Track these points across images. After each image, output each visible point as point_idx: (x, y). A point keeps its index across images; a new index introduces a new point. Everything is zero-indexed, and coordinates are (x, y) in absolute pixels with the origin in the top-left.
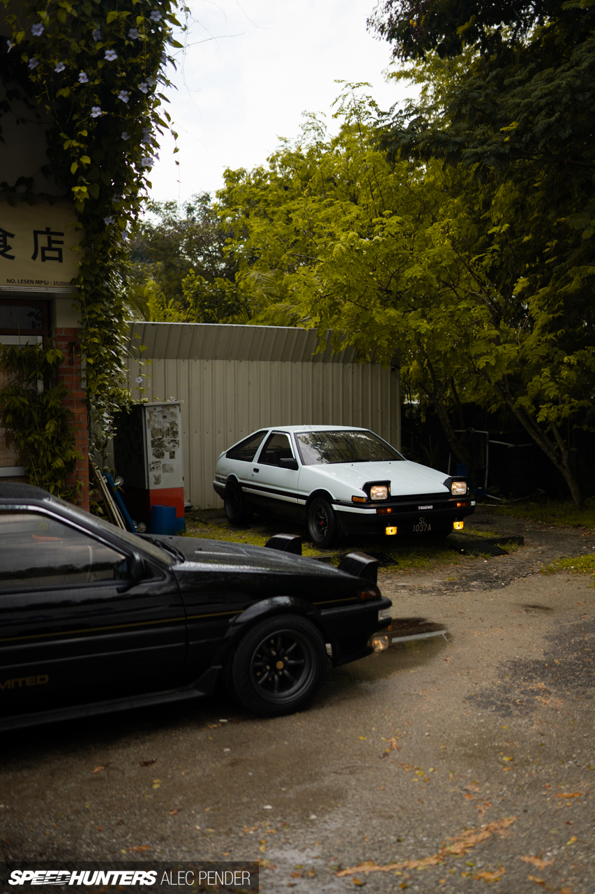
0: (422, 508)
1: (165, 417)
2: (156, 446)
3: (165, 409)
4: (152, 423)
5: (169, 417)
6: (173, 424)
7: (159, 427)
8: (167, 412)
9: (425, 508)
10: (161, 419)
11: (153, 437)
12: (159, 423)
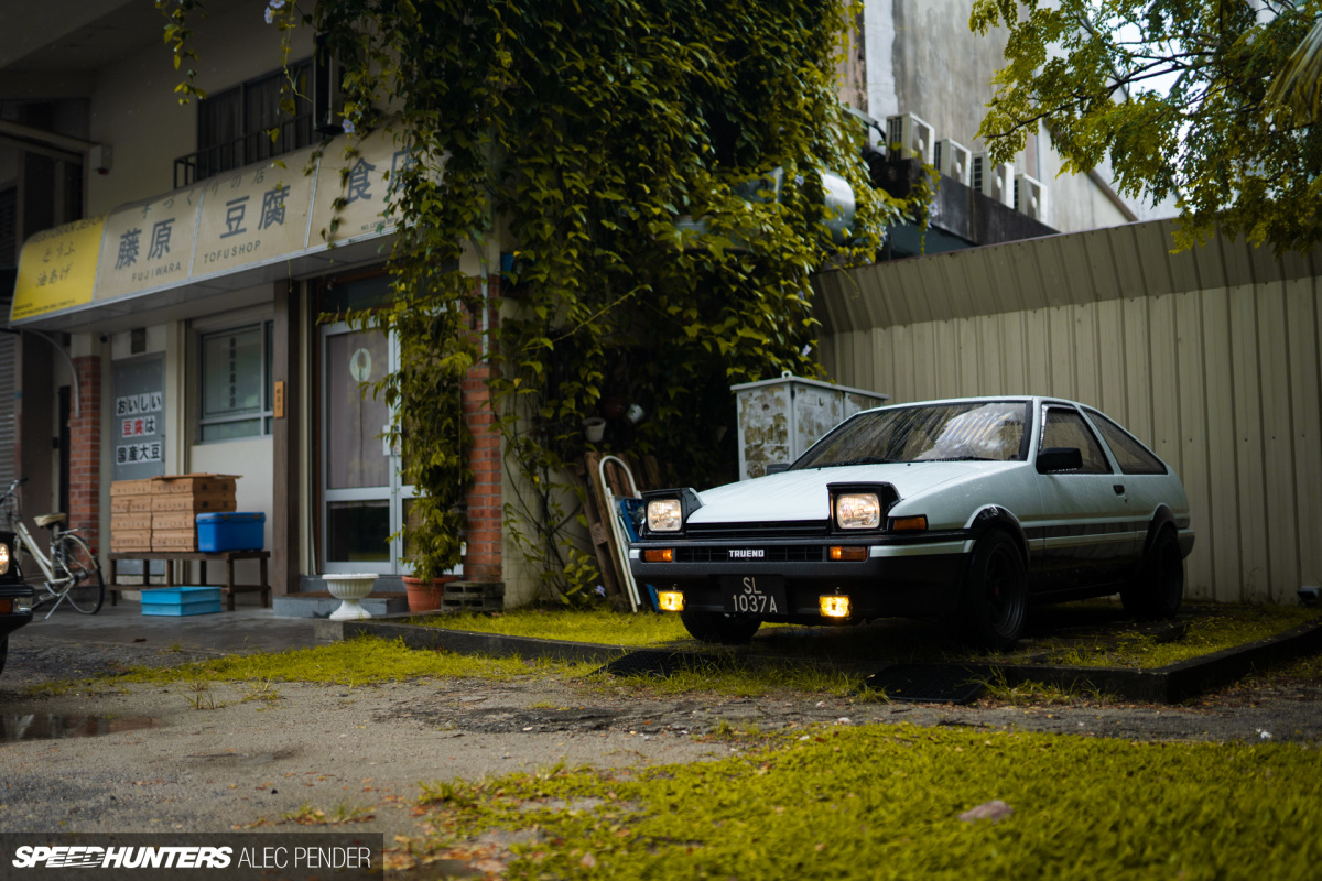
0: (738, 553)
1: (766, 407)
2: (752, 458)
3: (766, 393)
4: (746, 419)
5: (772, 406)
6: (780, 418)
7: (758, 425)
8: (769, 397)
9: (746, 554)
10: (760, 411)
11: (747, 442)
12: (757, 417)
